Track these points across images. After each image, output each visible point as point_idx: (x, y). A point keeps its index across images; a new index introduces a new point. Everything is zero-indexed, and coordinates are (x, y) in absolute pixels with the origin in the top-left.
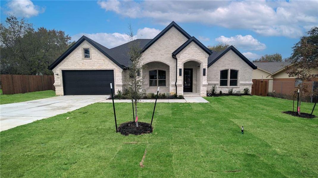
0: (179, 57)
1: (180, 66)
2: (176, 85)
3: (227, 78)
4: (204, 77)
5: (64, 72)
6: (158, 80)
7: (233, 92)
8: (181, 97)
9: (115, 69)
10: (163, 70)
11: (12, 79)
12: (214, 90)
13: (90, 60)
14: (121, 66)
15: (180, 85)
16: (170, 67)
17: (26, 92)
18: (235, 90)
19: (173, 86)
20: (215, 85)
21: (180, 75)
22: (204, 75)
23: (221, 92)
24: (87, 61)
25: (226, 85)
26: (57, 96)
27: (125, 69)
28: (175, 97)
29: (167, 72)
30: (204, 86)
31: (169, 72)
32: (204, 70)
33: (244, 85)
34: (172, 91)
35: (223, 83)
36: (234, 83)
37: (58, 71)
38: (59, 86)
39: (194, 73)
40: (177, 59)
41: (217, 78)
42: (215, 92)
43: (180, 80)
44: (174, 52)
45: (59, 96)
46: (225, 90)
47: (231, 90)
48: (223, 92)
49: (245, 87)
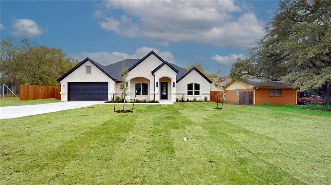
0: (156, 74)
1: (157, 80)
2: (154, 94)
3: (192, 90)
4: (173, 88)
5: (70, 84)
6: (142, 90)
7: (196, 99)
8: (157, 102)
9: (109, 82)
10: (146, 83)
11: (27, 88)
12: (183, 98)
13: (91, 75)
14: (114, 80)
15: (157, 94)
16: (150, 81)
17: (36, 99)
18: (198, 98)
19: (152, 94)
20: (184, 94)
21: (157, 86)
22: (174, 86)
23: (188, 99)
24: (89, 75)
25: (192, 94)
26: (62, 102)
27: (117, 82)
28: (153, 102)
29: (148, 85)
30: (174, 94)
31: (149, 84)
32: (174, 83)
33: (205, 94)
34: (151, 98)
35: (190, 93)
36: (197, 93)
37: (64, 83)
38: (64, 94)
39: (168, 85)
40: (155, 76)
41: (185, 90)
42: (184, 99)
43: (158, 90)
44: (153, 71)
45: (64, 102)
46: (191, 98)
47: (194, 98)
48: (189, 100)
49: (205, 96)
